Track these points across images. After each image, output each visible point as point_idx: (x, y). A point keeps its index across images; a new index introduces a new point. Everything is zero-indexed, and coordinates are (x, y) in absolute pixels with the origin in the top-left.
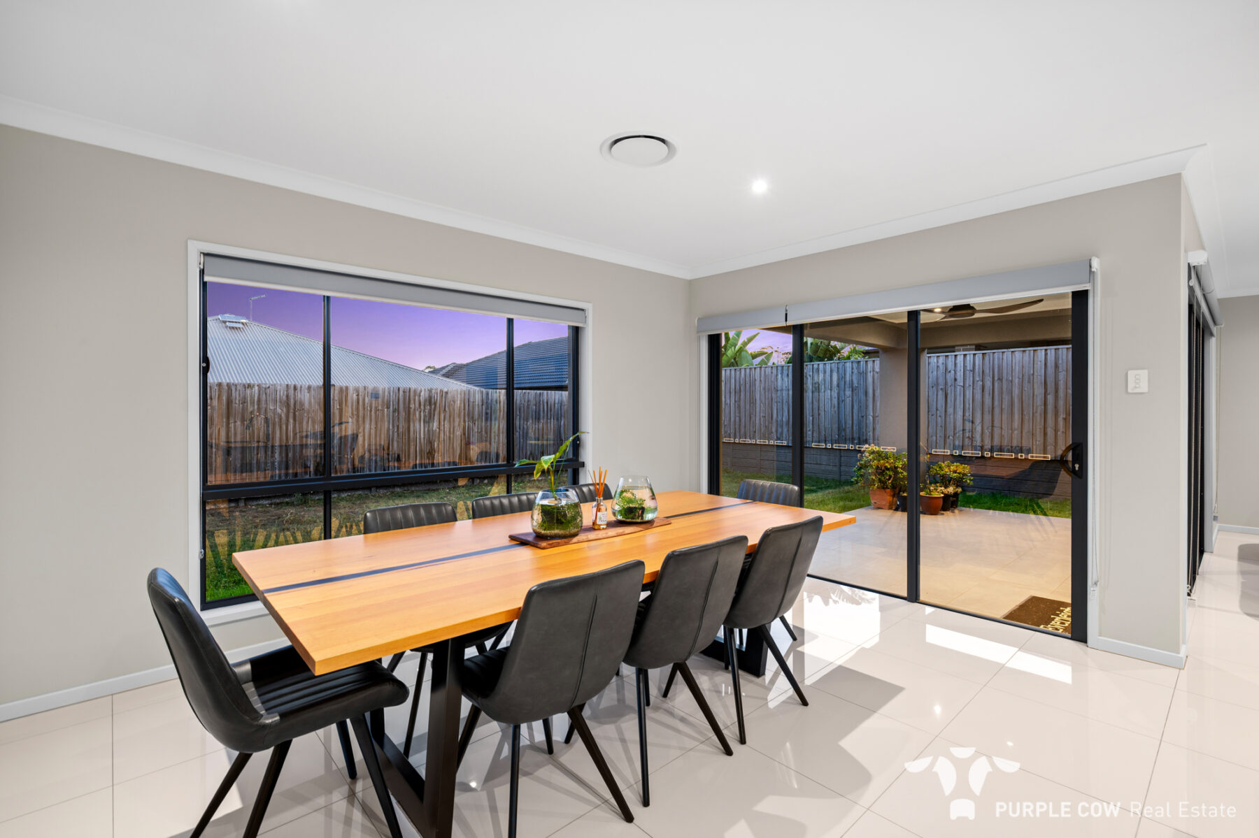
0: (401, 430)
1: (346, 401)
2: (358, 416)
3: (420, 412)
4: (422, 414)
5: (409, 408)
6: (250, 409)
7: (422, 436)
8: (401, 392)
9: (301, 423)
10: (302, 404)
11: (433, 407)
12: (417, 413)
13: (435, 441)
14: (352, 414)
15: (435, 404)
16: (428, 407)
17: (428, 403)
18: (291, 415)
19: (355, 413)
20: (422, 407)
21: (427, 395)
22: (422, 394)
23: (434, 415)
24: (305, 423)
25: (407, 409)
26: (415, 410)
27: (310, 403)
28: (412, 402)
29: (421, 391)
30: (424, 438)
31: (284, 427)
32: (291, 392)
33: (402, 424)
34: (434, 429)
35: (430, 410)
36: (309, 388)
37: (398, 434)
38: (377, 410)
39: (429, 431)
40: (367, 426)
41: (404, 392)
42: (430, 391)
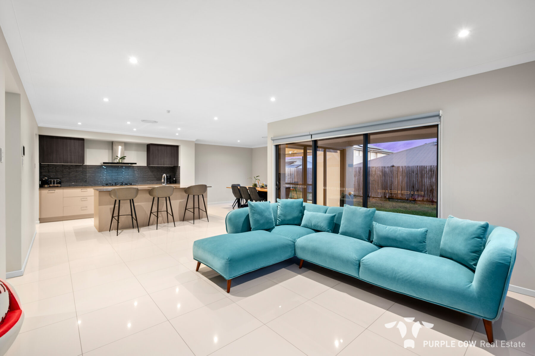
0: (419, 181)
1: (399, 171)
2: (403, 176)
3: (427, 174)
4: (428, 175)
5: (422, 173)
6: (373, 173)
7: (428, 184)
8: (419, 167)
9: (386, 177)
10: (386, 172)
11: (432, 172)
12: (426, 175)
13: (433, 186)
14: (401, 175)
15: (434, 171)
16: (430, 173)
17: (430, 171)
18: (383, 175)
19: (402, 175)
20: (428, 172)
21: (430, 168)
22: (428, 168)
23: (433, 176)
24: (387, 178)
25: (421, 173)
26: (424, 173)
27: (388, 171)
28: (423, 171)
29: (427, 167)
30: (429, 184)
31: (382, 178)
32: (383, 168)
33: (419, 179)
34: (433, 181)
35: (431, 174)
36: (388, 167)
37: (418, 183)
38: (409, 174)
39: (431, 182)
40: (406, 179)
41: (420, 167)
42: (431, 166)
